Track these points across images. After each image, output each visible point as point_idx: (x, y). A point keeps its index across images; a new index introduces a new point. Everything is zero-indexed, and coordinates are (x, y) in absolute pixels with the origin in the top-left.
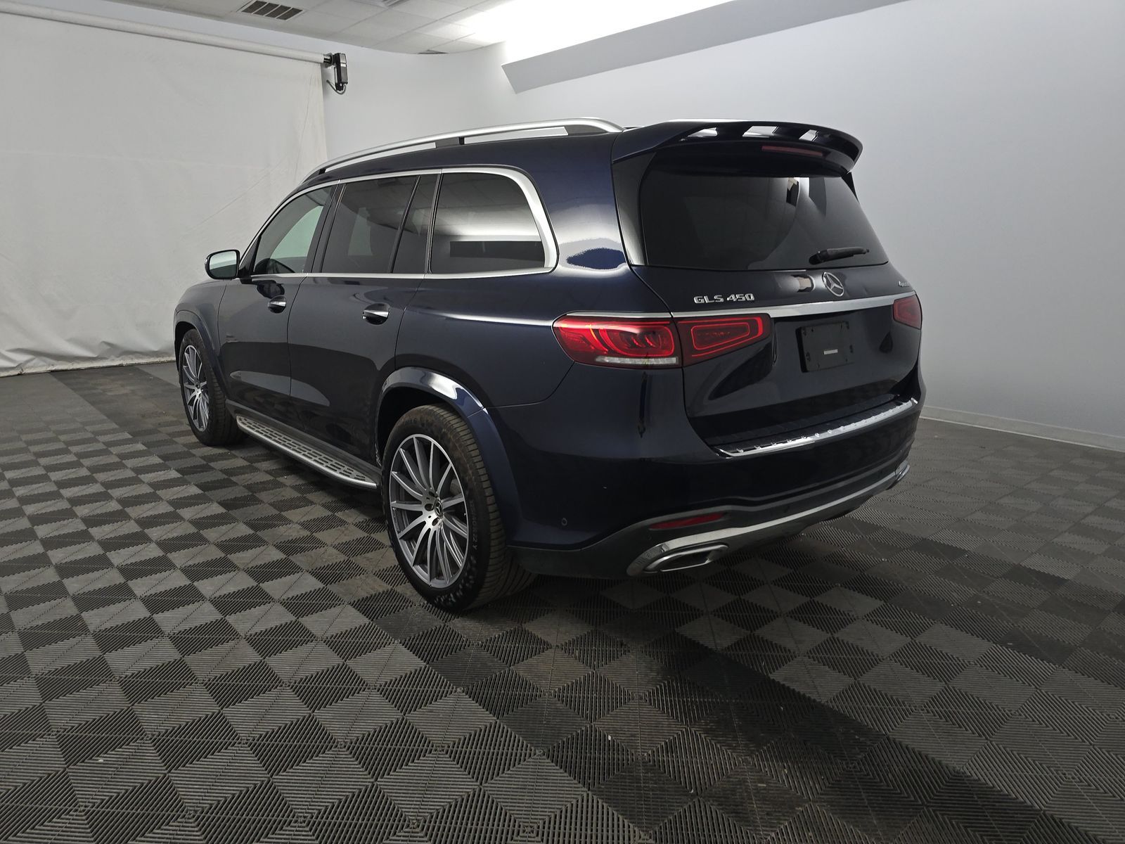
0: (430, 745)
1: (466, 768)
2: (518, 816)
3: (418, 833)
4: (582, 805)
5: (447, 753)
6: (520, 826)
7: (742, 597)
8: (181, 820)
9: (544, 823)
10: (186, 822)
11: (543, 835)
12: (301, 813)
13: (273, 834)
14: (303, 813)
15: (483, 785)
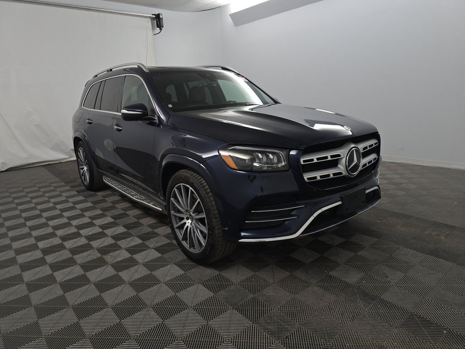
0: (186, 306)
1: (201, 315)
2: (223, 335)
3: (181, 343)
4: (250, 329)
5: (193, 309)
6: (224, 339)
7: (317, 239)
8: (84, 340)
9: (234, 337)
10: (86, 341)
11: (234, 343)
12: (133, 335)
13: (121, 344)
14: (134, 335)
15: (209, 322)
